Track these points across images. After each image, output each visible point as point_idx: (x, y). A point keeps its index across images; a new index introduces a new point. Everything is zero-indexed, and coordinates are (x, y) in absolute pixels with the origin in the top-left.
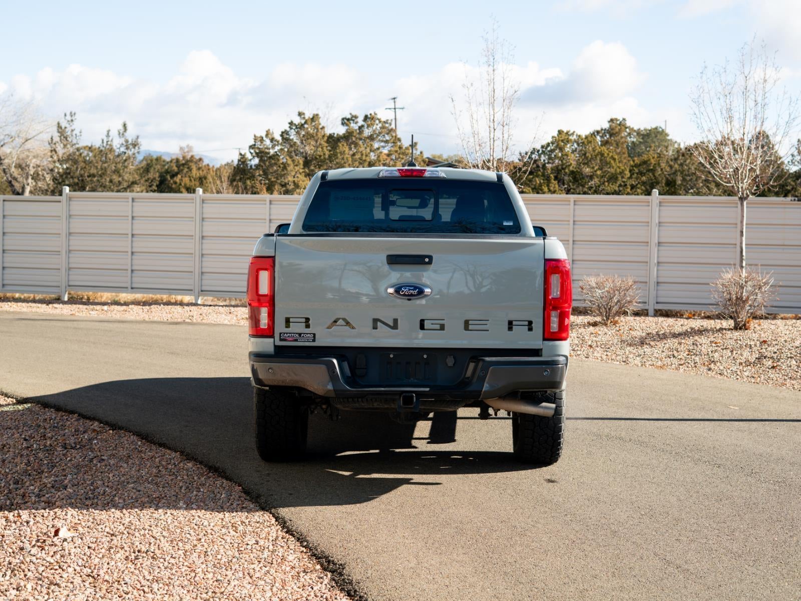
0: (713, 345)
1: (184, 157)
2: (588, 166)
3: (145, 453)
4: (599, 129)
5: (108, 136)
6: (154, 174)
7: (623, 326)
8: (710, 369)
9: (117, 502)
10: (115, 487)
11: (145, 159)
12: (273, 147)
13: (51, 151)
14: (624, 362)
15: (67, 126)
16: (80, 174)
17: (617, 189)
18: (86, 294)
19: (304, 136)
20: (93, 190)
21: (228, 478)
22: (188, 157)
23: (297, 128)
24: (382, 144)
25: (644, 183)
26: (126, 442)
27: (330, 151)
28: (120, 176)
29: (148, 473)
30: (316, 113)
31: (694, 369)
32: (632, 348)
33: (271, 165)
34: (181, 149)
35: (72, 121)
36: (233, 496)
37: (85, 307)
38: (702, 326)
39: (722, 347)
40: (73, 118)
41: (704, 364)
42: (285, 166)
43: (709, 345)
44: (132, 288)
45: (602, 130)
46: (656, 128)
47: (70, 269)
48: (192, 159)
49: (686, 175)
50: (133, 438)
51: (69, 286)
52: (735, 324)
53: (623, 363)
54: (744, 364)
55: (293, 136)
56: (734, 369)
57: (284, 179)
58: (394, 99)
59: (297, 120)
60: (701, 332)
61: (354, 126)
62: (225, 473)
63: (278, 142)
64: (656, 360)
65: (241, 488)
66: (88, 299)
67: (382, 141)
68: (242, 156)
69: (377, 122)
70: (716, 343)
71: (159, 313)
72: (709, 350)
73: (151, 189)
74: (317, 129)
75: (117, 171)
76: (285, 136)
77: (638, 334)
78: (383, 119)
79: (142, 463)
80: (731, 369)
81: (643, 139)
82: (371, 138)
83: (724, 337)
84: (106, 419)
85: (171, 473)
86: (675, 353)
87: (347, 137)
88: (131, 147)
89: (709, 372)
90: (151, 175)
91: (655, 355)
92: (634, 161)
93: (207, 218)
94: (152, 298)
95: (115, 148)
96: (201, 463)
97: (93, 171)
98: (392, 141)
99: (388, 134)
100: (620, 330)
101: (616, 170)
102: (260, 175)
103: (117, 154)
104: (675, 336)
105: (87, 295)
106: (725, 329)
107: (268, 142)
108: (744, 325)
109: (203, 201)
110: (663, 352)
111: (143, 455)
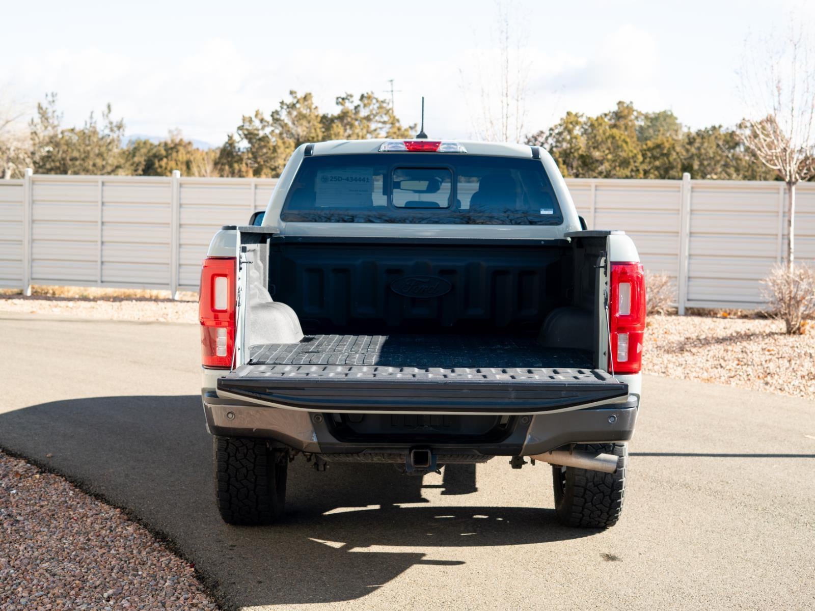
0: (767, 353)
1: (172, 141)
2: (599, 150)
3: (75, 510)
4: (607, 112)
5: (91, 117)
6: (140, 159)
7: (656, 328)
8: (767, 384)
9: (20, 595)
10: (23, 568)
11: (130, 142)
12: (263, 128)
13: (32, 133)
14: (664, 373)
15: (48, 106)
16: (61, 157)
17: (629, 174)
18: (50, 288)
19: (296, 116)
20: (76, 173)
21: (178, 554)
22: (177, 141)
23: (288, 107)
24: (380, 125)
25: (657, 168)
26: (54, 492)
27: (324, 132)
28: (104, 159)
29: (72, 543)
30: (308, 91)
31: (748, 382)
32: (671, 355)
33: (261, 148)
34: (170, 132)
35: (53, 101)
36: (182, 584)
37: (48, 302)
38: (749, 330)
39: (777, 356)
40: (55, 99)
41: (759, 377)
42: (275, 150)
43: (761, 353)
44: (102, 282)
45: (610, 112)
46: (665, 112)
47: (33, 260)
48: (180, 143)
49: (703, 159)
50: (64, 485)
51: (33, 279)
52: (788, 329)
53: (663, 375)
54: (807, 378)
55: (284, 115)
56: (796, 383)
57: (275, 162)
58: (391, 81)
59: (289, 100)
60: (748, 337)
61: (350, 106)
62: (175, 544)
63: (268, 122)
64: (701, 371)
65: (193, 569)
66: (54, 293)
67: (380, 122)
68: (230, 138)
69: (374, 101)
70: (769, 351)
71: (131, 310)
72: (762, 360)
73: (136, 173)
74: (310, 109)
75: (100, 155)
76: (276, 116)
77: (676, 338)
78: (381, 99)
79: (69, 525)
80: (792, 383)
81: (651, 122)
82: (368, 118)
83: (777, 343)
84: (36, 457)
85: (103, 544)
86: (722, 362)
87: (342, 117)
88: (115, 129)
89: (767, 387)
90: (136, 159)
91: (698, 365)
92: (646, 145)
93: (187, 204)
94: (124, 293)
95: (98, 130)
96: (146, 526)
97: (76, 154)
98: (390, 122)
99: (386, 114)
100: (653, 333)
101: (628, 155)
102: (249, 159)
103: (100, 136)
104: (720, 341)
105: (53, 290)
106: (777, 334)
107: (257, 123)
108: (799, 329)
109: (181, 185)
110: (707, 360)
111: (71, 513)
